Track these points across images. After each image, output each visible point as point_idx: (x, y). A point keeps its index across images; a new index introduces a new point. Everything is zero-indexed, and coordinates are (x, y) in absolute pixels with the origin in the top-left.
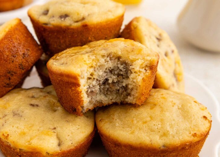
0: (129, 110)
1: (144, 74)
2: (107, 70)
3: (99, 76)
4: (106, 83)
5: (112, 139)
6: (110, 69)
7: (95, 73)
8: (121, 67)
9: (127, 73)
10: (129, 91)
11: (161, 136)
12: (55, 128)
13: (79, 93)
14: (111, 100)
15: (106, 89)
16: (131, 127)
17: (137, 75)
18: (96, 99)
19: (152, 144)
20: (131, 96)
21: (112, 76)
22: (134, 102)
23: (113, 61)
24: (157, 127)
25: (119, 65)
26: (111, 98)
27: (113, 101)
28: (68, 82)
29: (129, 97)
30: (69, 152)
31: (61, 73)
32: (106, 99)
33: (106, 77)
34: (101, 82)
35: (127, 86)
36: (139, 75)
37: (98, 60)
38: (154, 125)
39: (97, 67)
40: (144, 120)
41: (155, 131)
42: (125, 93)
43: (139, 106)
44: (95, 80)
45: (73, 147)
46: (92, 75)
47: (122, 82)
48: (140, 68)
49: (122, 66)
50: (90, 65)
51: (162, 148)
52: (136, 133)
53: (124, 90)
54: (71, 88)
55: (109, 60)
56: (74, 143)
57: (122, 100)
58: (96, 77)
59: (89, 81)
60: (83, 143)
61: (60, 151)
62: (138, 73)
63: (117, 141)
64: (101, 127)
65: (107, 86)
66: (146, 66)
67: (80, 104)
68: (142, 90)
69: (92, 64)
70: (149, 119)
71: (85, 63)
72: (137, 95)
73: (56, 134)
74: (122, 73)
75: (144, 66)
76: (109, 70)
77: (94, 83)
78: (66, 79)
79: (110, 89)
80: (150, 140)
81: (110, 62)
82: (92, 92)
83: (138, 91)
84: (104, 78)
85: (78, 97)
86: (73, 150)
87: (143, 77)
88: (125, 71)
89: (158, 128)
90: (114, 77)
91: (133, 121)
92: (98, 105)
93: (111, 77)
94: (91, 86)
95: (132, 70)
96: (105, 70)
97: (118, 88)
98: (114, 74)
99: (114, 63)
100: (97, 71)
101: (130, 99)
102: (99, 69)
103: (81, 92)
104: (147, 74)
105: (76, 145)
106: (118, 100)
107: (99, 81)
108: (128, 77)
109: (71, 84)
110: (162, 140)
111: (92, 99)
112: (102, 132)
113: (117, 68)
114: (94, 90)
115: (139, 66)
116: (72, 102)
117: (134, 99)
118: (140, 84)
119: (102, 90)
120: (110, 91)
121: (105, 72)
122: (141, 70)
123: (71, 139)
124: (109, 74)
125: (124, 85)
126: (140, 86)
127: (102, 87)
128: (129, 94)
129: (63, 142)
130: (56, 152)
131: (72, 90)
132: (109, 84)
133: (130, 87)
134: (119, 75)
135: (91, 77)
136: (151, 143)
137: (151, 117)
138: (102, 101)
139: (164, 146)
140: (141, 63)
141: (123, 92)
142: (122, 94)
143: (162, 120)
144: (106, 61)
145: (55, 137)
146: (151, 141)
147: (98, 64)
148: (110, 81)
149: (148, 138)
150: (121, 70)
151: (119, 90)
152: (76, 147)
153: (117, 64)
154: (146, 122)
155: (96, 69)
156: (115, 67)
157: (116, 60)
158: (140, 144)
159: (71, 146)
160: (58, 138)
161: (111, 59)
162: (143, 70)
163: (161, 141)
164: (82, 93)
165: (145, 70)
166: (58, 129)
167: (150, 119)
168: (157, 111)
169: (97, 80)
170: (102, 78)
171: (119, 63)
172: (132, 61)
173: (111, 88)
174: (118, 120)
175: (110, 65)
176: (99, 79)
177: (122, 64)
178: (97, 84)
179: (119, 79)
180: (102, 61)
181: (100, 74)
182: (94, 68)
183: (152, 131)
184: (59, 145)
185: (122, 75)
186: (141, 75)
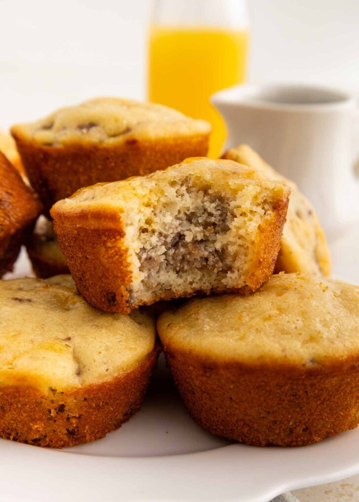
0: (231, 301)
1: (261, 217)
2: (182, 215)
3: (164, 224)
4: (180, 244)
5: (197, 356)
6: (188, 213)
7: (156, 219)
8: (211, 207)
9: (223, 221)
10: (228, 261)
11: (305, 342)
12: (69, 339)
13: (121, 255)
14: (191, 283)
15: (180, 257)
16: (237, 329)
17: (246, 219)
18: (158, 280)
19: (286, 357)
20: (233, 272)
21: (192, 227)
22: (241, 284)
23: (193, 195)
24: (294, 326)
25: (207, 204)
26: (190, 279)
27: (194, 285)
28: (96, 231)
29: (229, 274)
30: (101, 388)
31: (83, 211)
32: (180, 281)
33: (179, 229)
34: (169, 240)
35: (224, 249)
36: (251, 220)
37: (162, 192)
38: (288, 322)
39: (160, 206)
40: (267, 314)
41: (290, 333)
42: (220, 264)
43: (252, 293)
44: (156, 234)
45: (109, 379)
46: (148, 222)
47: (214, 242)
48: (252, 204)
49: (214, 205)
50: (146, 200)
51: (309, 365)
52: (251, 337)
53: (217, 258)
54: (104, 242)
55: (185, 192)
56: (111, 369)
57: (215, 283)
58: (157, 227)
59: (144, 235)
60: (133, 372)
61: (80, 386)
62: (249, 215)
63: (208, 358)
64: (171, 338)
65: (182, 250)
66: (265, 202)
67: (124, 280)
68: (258, 253)
69: (150, 199)
70: (275, 312)
71: (134, 192)
72: (246, 267)
73: (71, 350)
74: (213, 219)
75: (260, 200)
76: (185, 214)
77: (154, 239)
78: (93, 224)
79: (188, 256)
80: (280, 348)
81: (187, 196)
82: (149, 259)
83: (250, 257)
84: (176, 232)
85: (121, 263)
86: (110, 384)
87: (261, 223)
88: (221, 215)
89: (296, 328)
90: (198, 229)
91: (240, 318)
92: (163, 296)
93: (190, 230)
94: (148, 247)
95: (235, 211)
96: (176, 213)
97: (206, 253)
98: (197, 224)
99: (196, 199)
100: (161, 215)
101: (232, 280)
102: (164, 211)
103: (126, 250)
104: (268, 218)
105: (116, 375)
106: (206, 286)
107: (166, 236)
108: (226, 229)
109: (104, 234)
110: (307, 348)
111: (149, 277)
112: (173, 346)
113: (202, 211)
114: (153, 254)
115: (251, 198)
116: (107, 278)
117: (240, 277)
118: (253, 238)
119: (170, 258)
120: (189, 262)
121: (177, 218)
122: (254, 209)
123: (105, 360)
124: (185, 222)
125: (218, 246)
126: (253, 243)
127: (171, 252)
128: (230, 269)
129: (87, 367)
130: (72, 388)
131: (107, 249)
132: (185, 245)
133: (231, 249)
134: (206, 225)
135: (146, 226)
136: (283, 354)
137: (280, 309)
138: (171, 285)
139: (313, 361)
140: (254, 193)
141: (217, 262)
142: (214, 266)
143: (303, 314)
144: (179, 194)
145: (70, 356)
146: (283, 351)
147: (163, 200)
148: (189, 238)
149: (277, 345)
150: (211, 215)
151: (207, 259)
152: (116, 378)
153: (203, 202)
154: (270, 317)
155: (158, 211)
156: (197, 208)
157: (201, 193)
158: (261, 357)
159: (106, 376)
160: (77, 359)
161: (188, 191)
162: (259, 210)
163: (306, 350)
164: (129, 253)
165: (263, 208)
166: (77, 341)
167: (278, 312)
168: (291, 298)
169: (160, 234)
170: (171, 231)
171: (206, 198)
172: (235, 192)
173: (190, 253)
174: (207, 320)
175: (188, 202)
176: (165, 232)
177: (212, 202)
178: (159, 244)
179: (207, 234)
180: (171, 192)
181: (168, 222)
182: (155, 207)
183: (284, 332)
184: (79, 373)
185: (214, 224)
186: (255, 219)
